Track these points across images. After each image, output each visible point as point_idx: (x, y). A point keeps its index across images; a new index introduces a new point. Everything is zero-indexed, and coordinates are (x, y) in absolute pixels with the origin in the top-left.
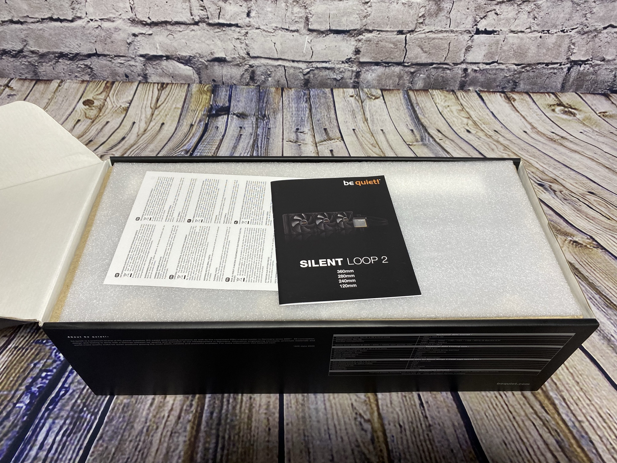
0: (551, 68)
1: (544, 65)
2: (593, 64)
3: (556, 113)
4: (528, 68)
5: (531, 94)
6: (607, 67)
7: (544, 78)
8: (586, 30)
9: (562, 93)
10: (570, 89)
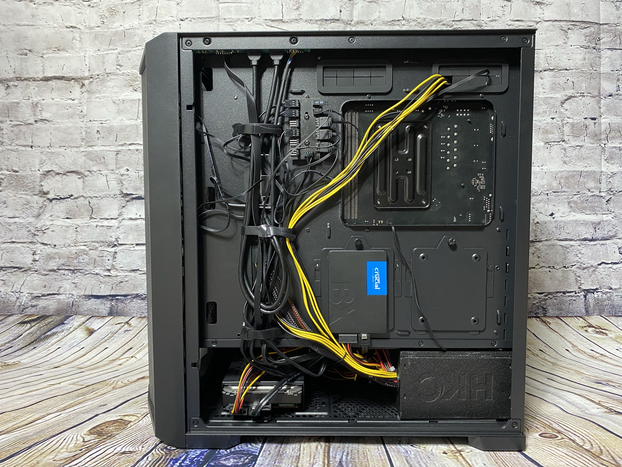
0: (569, 296)
1: (562, 294)
2: (603, 292)
3: (590, 333)
4: (550, 296)
5: (562, 318)
6: (617, 294)
7: (566, 304)
8: (584, 266)
9: (588, 316)
10: (594, 313)
